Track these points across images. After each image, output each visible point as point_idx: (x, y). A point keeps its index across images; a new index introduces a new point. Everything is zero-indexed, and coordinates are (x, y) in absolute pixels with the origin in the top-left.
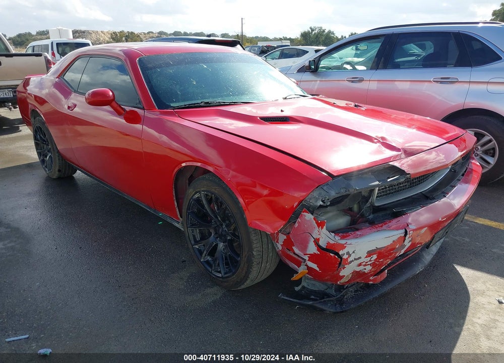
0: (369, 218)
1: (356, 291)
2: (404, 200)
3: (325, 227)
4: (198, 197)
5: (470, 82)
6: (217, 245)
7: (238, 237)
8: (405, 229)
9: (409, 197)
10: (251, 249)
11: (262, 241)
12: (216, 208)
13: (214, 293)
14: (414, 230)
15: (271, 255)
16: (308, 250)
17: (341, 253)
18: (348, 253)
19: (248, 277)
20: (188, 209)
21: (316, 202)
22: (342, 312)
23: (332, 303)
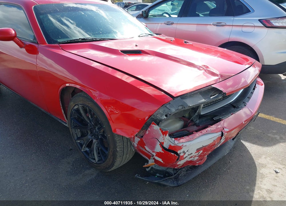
0: (196, 123)
1: (187, 171)
2: (219, 109)
3: (168, 135)
4: (77, 108)
5: (232, 26)
6: (92, 141)
7: (106, 137)
8: (222, 131)
9: (222, 107)
10: (115, 147)
11: (123, 141)
12: (90, 116)
13: (91, 174)
14: (227, 132)
15: (130, 149)
16: (155, 149)
17: (179, 152)
18: (184, 152)
19: (114, 165)
20: (71, 116)
21: (161, 116)
22: (178, 186)
23: (171, 180)
